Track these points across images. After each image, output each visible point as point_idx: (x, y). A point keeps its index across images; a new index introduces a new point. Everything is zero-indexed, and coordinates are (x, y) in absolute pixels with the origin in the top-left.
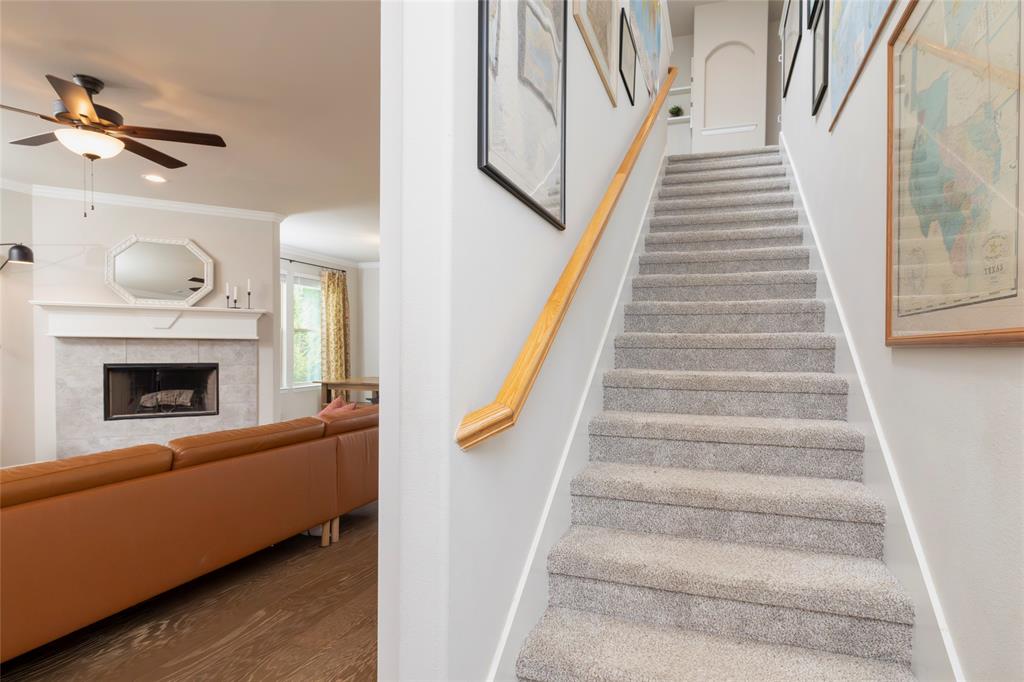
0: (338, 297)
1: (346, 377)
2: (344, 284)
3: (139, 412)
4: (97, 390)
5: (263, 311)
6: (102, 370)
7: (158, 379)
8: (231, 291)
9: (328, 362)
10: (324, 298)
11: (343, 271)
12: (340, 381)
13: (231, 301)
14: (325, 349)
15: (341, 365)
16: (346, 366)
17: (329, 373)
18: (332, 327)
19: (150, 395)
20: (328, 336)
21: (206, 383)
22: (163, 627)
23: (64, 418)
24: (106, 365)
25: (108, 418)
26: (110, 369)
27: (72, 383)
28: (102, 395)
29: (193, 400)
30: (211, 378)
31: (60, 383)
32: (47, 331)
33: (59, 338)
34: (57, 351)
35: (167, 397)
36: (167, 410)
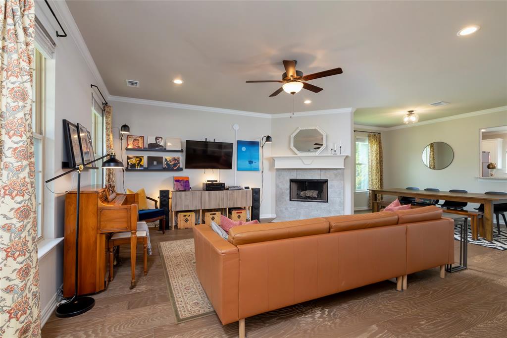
0: (377, 146)
1: (381, 188)
2: (380, 140)
3: (300, 199)
4: (287, 189)
5: (347, 155)
6: (289, 181)
7: (307, 185)
8: (334, 146)
9: (372, 180)
10: (370, 148)
11: (379, 133)
12: (378, 189)
13: (333, 151)
14: (370, 173)
15: (378, 182)
16: (381, 182)
17: (373, 185)
18: (374, 162)
19: (304, 192)
20: (372, 167)
21: (323, 188)
22: (326, 312)
23: (278, 199)
24: (290, 179)
25: (290, 200)
26: (292, 181)
27: (281, 186)
28: (289, 191)
29: (318, 195)
30: (325, 186)
31: (277, 186)
32: (274, 167)
33: (277, 169)
34: (276, 174)
35: (309, 193)
36: (309, 199)
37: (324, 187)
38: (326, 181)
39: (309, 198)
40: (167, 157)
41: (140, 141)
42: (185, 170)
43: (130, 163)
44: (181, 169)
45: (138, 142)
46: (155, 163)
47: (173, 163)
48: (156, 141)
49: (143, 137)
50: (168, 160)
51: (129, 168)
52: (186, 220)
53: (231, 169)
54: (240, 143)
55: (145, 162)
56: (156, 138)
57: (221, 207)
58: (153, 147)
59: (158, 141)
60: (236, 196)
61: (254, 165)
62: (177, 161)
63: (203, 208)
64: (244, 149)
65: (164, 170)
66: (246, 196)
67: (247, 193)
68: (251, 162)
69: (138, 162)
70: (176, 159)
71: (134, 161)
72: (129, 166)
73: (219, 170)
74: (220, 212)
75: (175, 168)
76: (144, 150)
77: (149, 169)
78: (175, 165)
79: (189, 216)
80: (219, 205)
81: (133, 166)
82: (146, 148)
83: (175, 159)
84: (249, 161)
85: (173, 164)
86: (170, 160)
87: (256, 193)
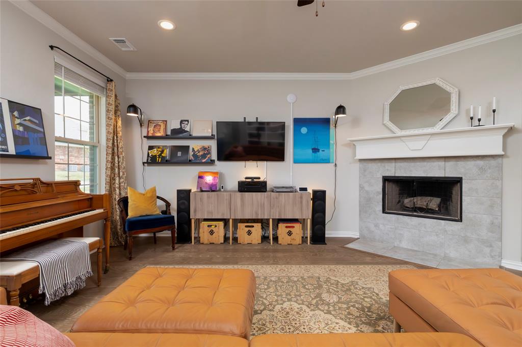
3: (403, 211)
4: (378, 193)
6: (381, 180)
7: (415, 188)
8: (476, 112)
19: (410, 199)
21: (451, 193)
23: (364, 209)
24: (383, 177)
25: (384, 212)
26: (386, 180)
27: (367, 188)
28: (381, 196)
29: (439, 206)
30: (455, 190)
31: (361, 188)
32: (355, 156)
33: (361, 160)
34: (360, 168)
35: (420, 201)
36: (421, 212)
37: (454, 192)
38: (458, 181)
39: (421, 210)
40: (195, 145)
41: (161, 127)
42: (217, 162)
43: (150, 155)
44: (212, 162)
45: (159, 127)
46: (179, 154)
47: (201, 153)
48: (181, 125)
49: (166, 121)
50: (196, 150)
51: (149, 161)
52: (212, 232)
53: (284, 160)
54: (298, 122)
55: (167, 153)
56: (181, 122)
57: (259, 218)
58: (178, 133)
59: (183, 125)
60: (283, 201)
61: (321, 154)
62: (207, 150)
63: (232, 217)
64: (304, 130)
65: (189, 163)
66: (301, 202)
67: (301, 198)
68: (315, 150)
69: (160, 153)
70: (206, 148)
71: (155, 152)
72: (149, 158)
73: (265, 162)
74: (260, 224)
75: (203, 161)
76: (166, 137)
77: (173, 161)
78: (204, 156)
79: (216, 226)
80: (257, 214)
81: (154, 158)
82: (169, 135)
83: (204, 149)
84: (313, 149)
85: (202, 155)
86: (198, 150)
87: (319, 198)
